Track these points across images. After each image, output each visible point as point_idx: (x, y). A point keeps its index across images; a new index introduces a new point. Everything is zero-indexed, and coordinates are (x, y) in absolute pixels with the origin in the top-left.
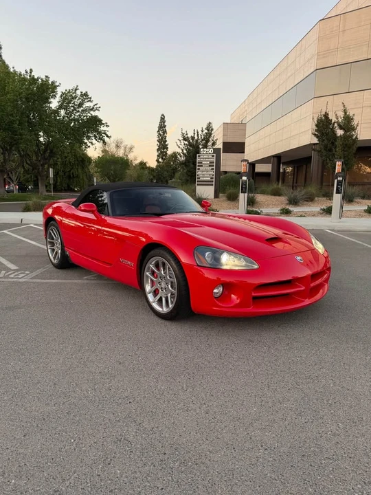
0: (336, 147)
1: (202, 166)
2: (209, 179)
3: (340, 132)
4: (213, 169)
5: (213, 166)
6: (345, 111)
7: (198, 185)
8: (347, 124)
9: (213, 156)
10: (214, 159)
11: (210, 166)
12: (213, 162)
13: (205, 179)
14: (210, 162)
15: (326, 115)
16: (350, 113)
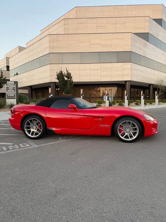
0: (68, 84)
1: (9, 89)
2: (13, 96)
3: (66, 79)
4: (15, 91)
5: (15, 89)
6: (67, 71)
7: (7, 98)
8: (69, 76)
9: (14, 85)
10: (15, 86)
11: (13, 89)
12: (15, 88)
13: (11, 96)
14: (13, 88)
15: (61, 72)
16: (69, 72)
